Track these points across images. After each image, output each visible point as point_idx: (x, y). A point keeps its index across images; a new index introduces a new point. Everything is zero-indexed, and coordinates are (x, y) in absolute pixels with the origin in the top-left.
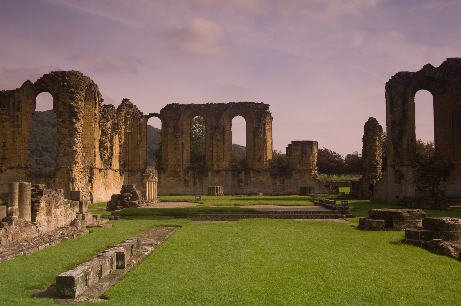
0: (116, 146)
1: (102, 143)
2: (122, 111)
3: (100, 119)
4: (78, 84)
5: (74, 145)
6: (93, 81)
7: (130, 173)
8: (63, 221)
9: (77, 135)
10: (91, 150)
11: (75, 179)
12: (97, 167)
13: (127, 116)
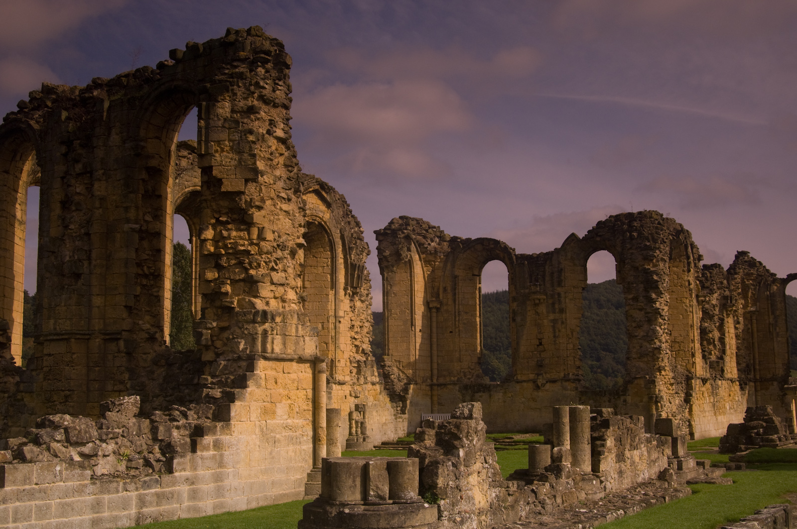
0: (731, 336)
1: (703, 332)
2: (736, 273)
3: (698, 291)
4: (657, 233)
5: (656, 338)
6: (681, 225)
7: (758, 384)
8: (646, 471)
9: (661, 320)
10: (686, 346)
11: (661, 397)
12: (698, 375)
13: (747, 283)
